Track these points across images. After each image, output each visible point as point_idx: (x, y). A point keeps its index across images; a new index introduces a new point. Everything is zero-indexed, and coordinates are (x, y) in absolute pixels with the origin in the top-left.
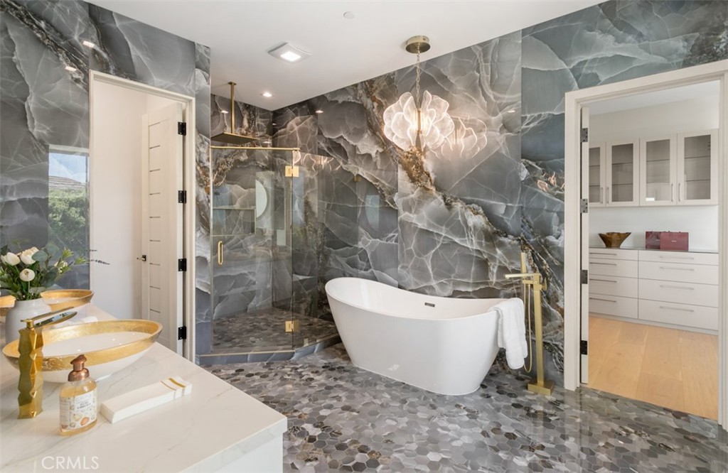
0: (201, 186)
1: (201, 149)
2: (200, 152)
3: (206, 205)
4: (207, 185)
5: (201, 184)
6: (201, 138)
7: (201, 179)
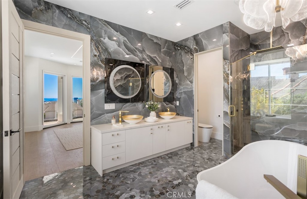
0: (226, 82)
1: (225, 66)
2: (225, 68)
3: (228, 90)
4: (228, 81)
5: (226, 81)
6: (225, 61)
7: (225, 79)
